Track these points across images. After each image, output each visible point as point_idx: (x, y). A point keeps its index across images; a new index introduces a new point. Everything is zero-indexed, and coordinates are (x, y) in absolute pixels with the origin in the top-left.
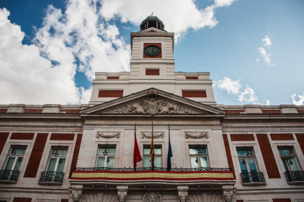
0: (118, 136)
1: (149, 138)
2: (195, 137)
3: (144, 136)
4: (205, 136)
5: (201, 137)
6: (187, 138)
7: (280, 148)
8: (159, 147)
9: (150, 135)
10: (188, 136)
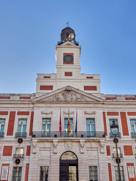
0: (52, 113)
1: (67, 114)
2: (89, 114)
3: (64, 113)
4: (94, 113)
5: (92, 114)
6: (85, 114)
7: (131, 120)
8: (72, 119)
9: (67, 113)
10: (86, 113)
